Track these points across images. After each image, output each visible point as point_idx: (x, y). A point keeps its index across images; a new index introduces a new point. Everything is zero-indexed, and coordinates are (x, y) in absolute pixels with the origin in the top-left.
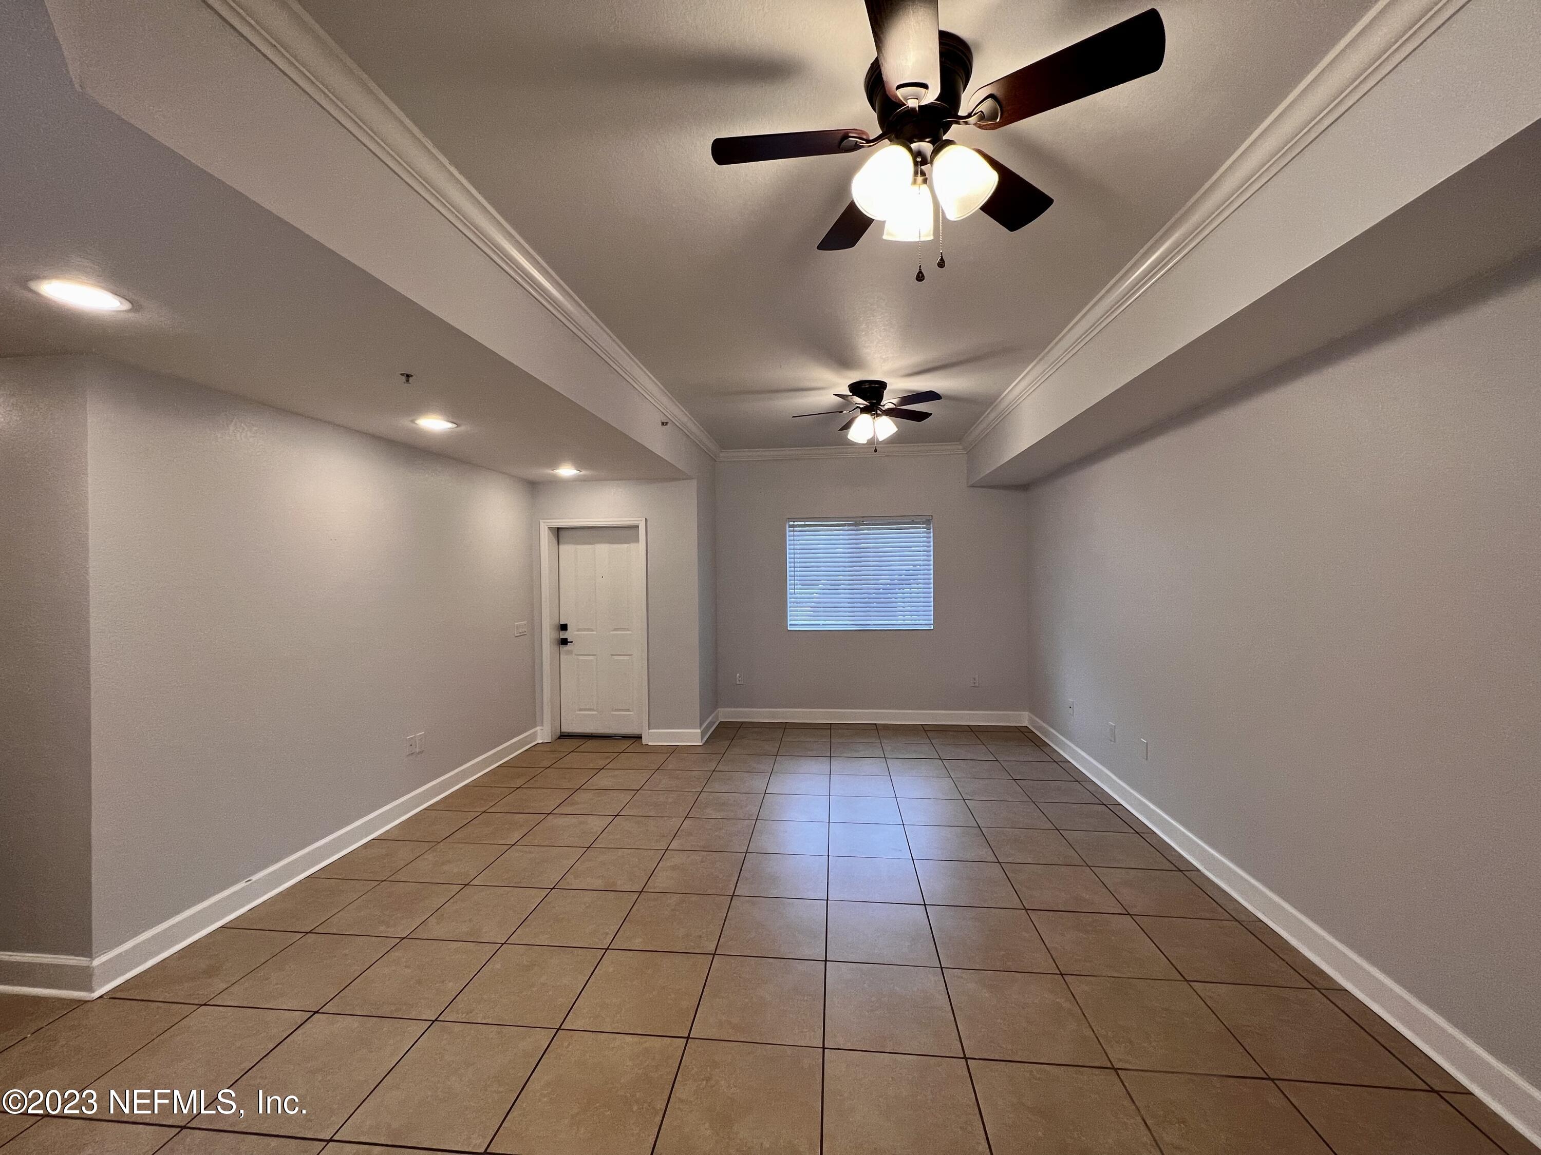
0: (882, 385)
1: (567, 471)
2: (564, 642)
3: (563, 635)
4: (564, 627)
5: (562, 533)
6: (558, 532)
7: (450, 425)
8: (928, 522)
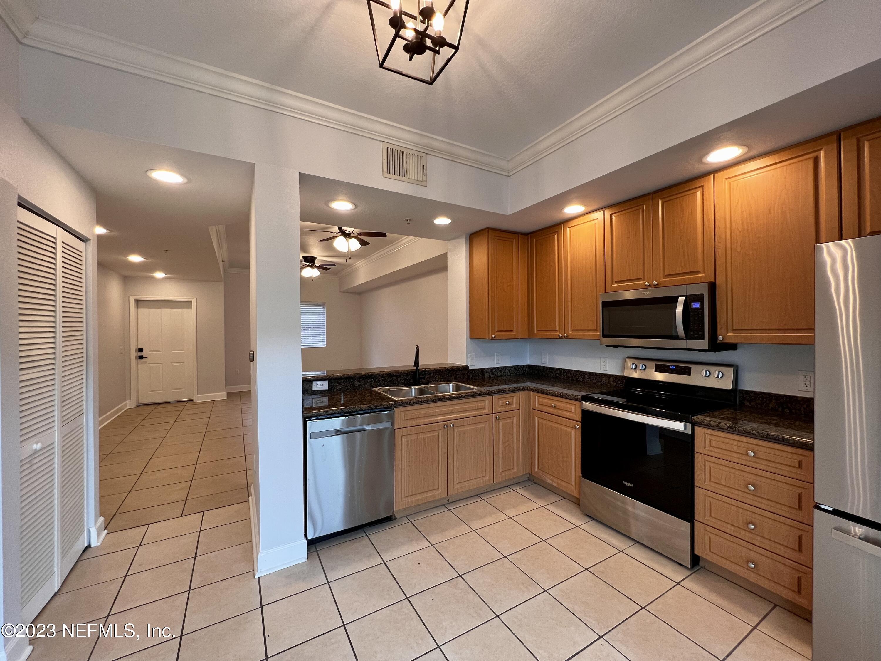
0: (315, 258)
1: (159, 275)
2: (141, 357)
3: (140, 354)
4: (141, 350)
5: (139, 303)
6: (138, 302)
7: (143, 259)
8: (323, 305)
